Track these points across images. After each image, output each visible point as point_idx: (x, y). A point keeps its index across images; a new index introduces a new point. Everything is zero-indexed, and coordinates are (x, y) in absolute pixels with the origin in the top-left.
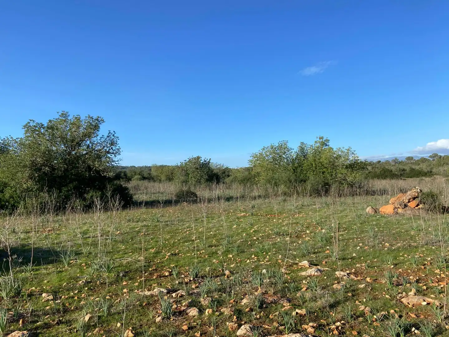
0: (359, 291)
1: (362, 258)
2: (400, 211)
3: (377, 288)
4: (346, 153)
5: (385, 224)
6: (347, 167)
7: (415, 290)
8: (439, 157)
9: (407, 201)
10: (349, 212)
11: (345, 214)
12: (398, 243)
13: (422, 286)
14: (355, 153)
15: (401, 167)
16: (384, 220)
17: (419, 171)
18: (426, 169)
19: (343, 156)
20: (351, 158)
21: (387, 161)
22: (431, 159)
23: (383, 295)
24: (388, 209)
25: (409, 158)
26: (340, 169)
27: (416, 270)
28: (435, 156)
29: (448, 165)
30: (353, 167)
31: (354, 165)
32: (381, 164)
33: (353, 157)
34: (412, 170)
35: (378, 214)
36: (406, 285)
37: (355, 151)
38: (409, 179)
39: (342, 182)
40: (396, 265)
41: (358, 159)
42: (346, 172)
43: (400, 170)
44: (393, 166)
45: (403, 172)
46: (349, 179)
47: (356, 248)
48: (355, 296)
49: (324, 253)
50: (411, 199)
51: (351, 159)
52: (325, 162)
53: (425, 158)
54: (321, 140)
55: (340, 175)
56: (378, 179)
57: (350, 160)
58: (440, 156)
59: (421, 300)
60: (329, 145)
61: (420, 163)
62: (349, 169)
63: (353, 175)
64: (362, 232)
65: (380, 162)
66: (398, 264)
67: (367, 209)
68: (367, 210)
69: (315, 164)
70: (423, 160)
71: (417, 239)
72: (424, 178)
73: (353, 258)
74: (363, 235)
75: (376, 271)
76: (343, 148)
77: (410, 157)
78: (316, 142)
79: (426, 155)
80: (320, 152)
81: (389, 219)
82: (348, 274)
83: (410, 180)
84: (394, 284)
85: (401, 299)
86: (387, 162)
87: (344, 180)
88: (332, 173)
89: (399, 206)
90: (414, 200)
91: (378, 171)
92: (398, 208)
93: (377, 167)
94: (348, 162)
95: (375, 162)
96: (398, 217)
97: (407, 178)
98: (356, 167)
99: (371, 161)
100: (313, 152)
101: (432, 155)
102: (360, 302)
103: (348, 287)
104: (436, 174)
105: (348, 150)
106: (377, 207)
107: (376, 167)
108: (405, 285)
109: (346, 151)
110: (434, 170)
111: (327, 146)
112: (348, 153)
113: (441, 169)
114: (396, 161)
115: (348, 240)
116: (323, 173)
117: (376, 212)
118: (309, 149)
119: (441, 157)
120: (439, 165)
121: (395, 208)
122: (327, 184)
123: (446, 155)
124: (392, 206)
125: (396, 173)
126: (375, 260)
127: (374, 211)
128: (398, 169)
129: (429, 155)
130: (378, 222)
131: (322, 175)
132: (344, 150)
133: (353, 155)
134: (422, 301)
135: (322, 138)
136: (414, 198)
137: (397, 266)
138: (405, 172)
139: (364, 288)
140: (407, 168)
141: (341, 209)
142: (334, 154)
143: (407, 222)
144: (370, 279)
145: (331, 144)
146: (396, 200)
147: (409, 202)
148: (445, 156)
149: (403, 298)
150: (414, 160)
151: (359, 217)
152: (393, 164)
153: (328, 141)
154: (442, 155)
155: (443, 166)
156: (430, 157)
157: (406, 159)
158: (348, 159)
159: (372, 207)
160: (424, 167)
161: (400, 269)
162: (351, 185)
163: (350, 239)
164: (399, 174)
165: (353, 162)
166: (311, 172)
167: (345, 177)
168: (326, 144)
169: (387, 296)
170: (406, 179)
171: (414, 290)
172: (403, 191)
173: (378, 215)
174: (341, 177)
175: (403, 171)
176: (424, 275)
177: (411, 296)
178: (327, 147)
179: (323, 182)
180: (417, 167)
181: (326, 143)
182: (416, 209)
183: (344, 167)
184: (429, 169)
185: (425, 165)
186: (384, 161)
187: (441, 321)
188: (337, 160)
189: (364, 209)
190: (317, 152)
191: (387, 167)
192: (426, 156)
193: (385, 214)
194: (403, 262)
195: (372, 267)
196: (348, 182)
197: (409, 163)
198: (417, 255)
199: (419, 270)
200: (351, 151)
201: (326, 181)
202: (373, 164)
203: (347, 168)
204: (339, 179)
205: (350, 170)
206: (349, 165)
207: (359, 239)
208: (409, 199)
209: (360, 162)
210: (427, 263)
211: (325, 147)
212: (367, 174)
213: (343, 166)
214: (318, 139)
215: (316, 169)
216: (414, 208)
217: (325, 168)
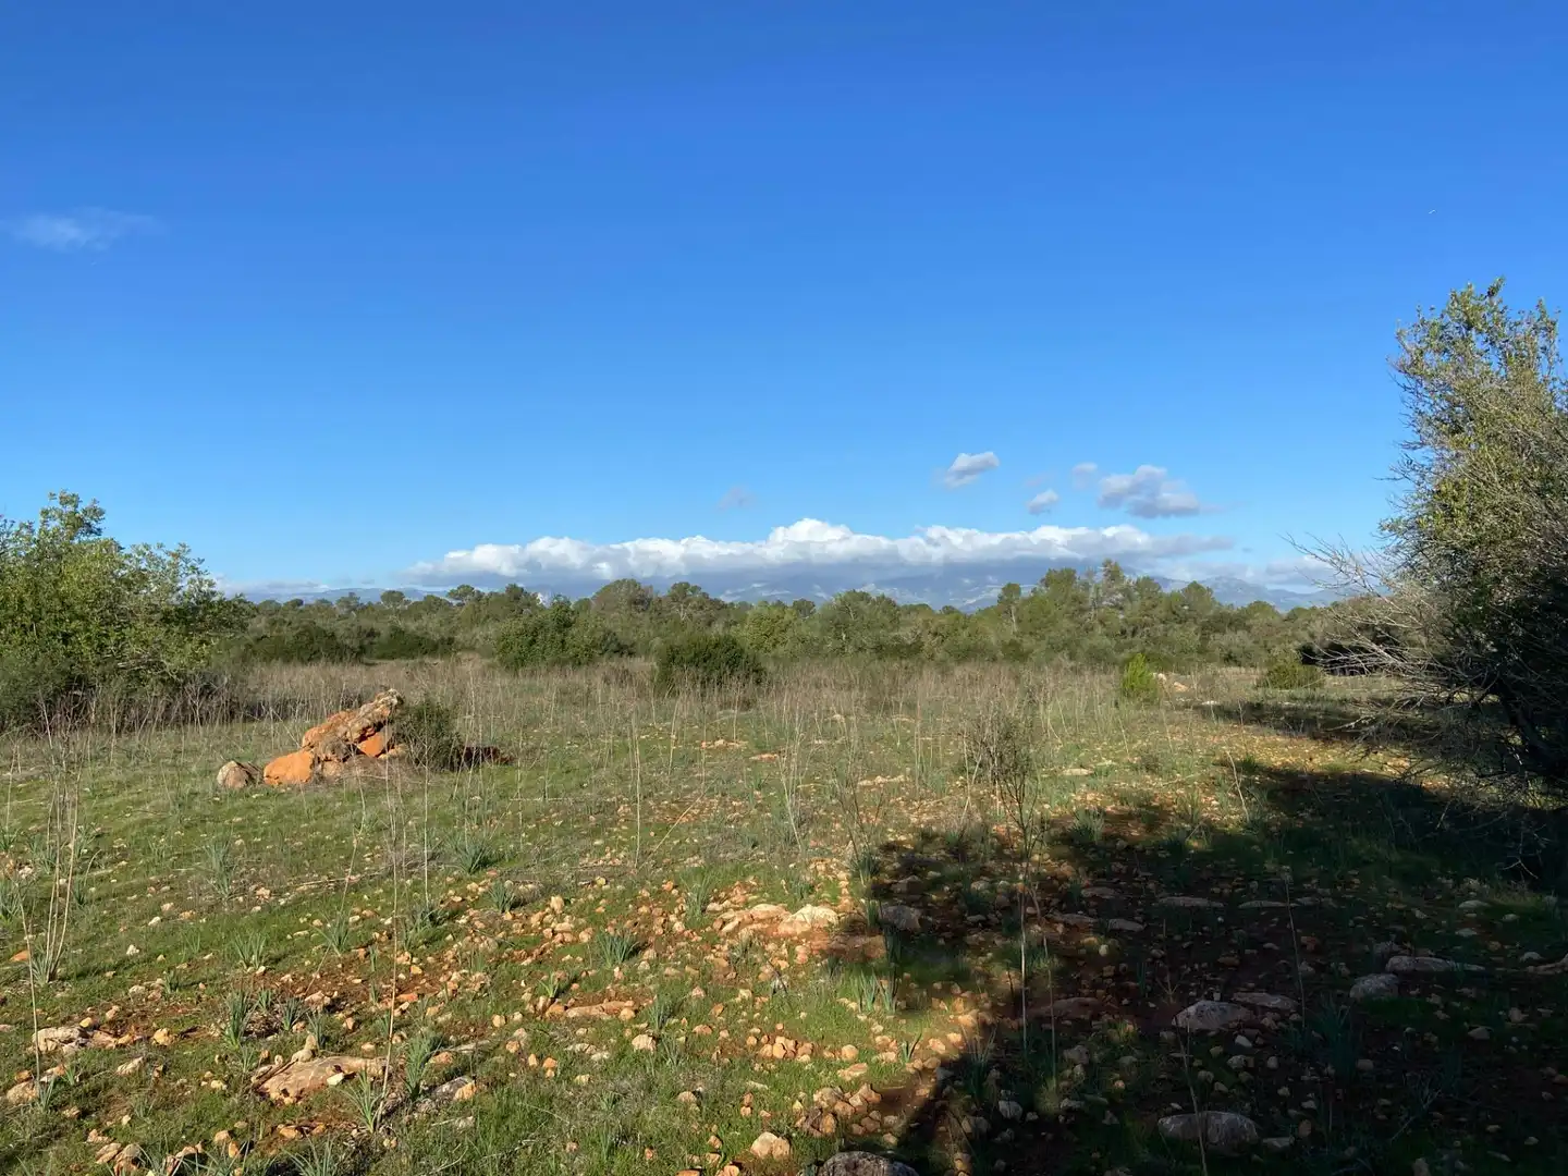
0: (111, 1092)
1: (161, 957)
2: (331, 770)
3: (183, 1062)
4: (167, 567)
5: (274, 820)
6: (166, 620)
7: (315, 1040)
8: (476, 596)
9: (356, 735)
10: (150, 788)
11: (136, 796)
12: (300, 881)
13: (342, 1021)
14: (201, 567)
15: (366, 623)
16: (273, 805)
17: (418, 638)
18: (438, 631)
19: (154, 577)
20: (185, 585)
21: (323, 601)
22: (455, 602)
23: (203, 1083)
24: (290, 768)
25: (393, 597)
26: (140, 625)
27: (340, 966)
28: (466, 594)
29: (497, 623)
30: (189, 617)
31: (195, 609)
32: (301, 611)
33: (192, 581)
34: (398, 633)
35: (258, 786)
36: (291, 1027)
37: (201, 561)
38: (385, 661)
39: (142, 674)
40: (277, 960)
41: (213, 589)
42: (161, 636)
43: (359, 634)
44: (341, 618)
45: (370, 639)
46: (168, 664)
47: (146, 924)
48: (92, 1112)
49: (7, 965)
50: (369, 727)
51: (186, 589)
52: (81, 593)
53: (438, 599)
54: (70, 508)
55: (135, 649)
56: (287, 661)
57: (180, 592)
58: (479, 592)
59: (329, 1069)
60: (99, 530)
61: (422, 611)
62: (173, 624)
63: (189, 646)
64: (187, 857)
65: (300, 603)
66: (285, 956)
67: (220, 773)
68: (220, 776)
69: (36, 603)
70: (432, 604)
71: (368, 859)
72: (427, 660)
73: (122, 965)
74: (183, 870)
75: (199, 998)
76: (160, 546)
77: (394, 592)
78: (45, 513)
79: (441, 589)
80: (59, 557)
81: (291, 801)
82: (84, 1033)
83: (388, 668)
84: (251, 1032)
85: (263, 1083)
86: (323, 605)
87: (149, 665)
88: (104, 640)
89: (329, 755)
90: (378, 730)
91: (288, 634)
92: (327, 760)
93: (287, 619)
94: (174, 599)
95: (282, 601)
96: (321, 791)
97: (379, 658)
98: (201, 620)
99: (268, 599)
100: (31, 553)
101: (456, 589)
102: (107, 1132)
103: (72, 1083)
104: (464, 649)
105: (176, 556)
106: (258, 763)
107: (285, 622)
108: (287, 1028)
109: (170, 558)
110: (459, 637)
111: (91, 532)
112: (175, 566)
113: (478, 632)
114: (351, 603)
115: (120, 895)
116: (66, 638)
117: (251, 778)
118: (11, 537)
119: (480, 595)
120: (475, 620)
121: (316, 762)
122: (81, 682)
123: (496, 591)
124: (309, 756)
125: (348, 642)
126: (207, 957)
127: (246, 776)
128: (354, 628)
129: (449, 589)
130: (252, 813)
131: (60, 645)
132: (160, 553)
133: (194, 576)
134: (331, 1072)
135: (71, 500)
136: (379, 727)
137: (280, 964)
138: (375, 640)
139: (137, 1073)
140: (383, 629)
141: (122, 778)
142: (122, 566)
143: (347, 805)
144: (168, 1034)
145: (110, 529)
146: (321, 736)
147: (363, 738)
148: (491, 594)
149: (271, 1077)
150: (407, 602)
151: (183, 803)
152: (343, 611)
153: (97, 513)
154: (485, 590)
155: (483, 624)
156: (452, 594)
157: (383, 597)
158: (173, 590)
159: (239, 764)
160: (432, 626)
161: (288, 972)
162: (175, 685)
163: (131, 890)
164: (355, 644)
165: (192, 600)
166: (14, 631)
167: (155, 654)
168: (89, 525)
169: (215, 1084)
170: (378, 662)
171: (311, 1041)
172: (351, 702)
173: (256, 791)
174: (139, 657)
175: (369, 635)
176: (360, 981)
177: (299, 1063)
178: (92, 538)
179: (63, 673)
180: (412, 626)
181: (87, 520)
182: (381, 761)
183: (157, 616)
184: (445, 632)
185: (436, 621)
186: (312, 602)
187: (371, 1129)
188: (130, 590)
189: (209, 772)
190: (50, 555)
191: (319, 622)
192: (441, 591)
193: (280, 783)
194: (302, 948)
195: (187, 987)
196: (164, 673)
197: (390, 612)
198: (353, 914)
199: (347, 966)
200: (187, 561)
201: (77, 672)
202: (277, 611)
203: (168, 621)
204: (131, 662)
205: (176, 629)
206: (178, 610)
207: (167, 888)
208: (365, 730)
209: (220, 602)
210: (378, 935)
211: (84, 538)
212: (249, 646)
213: (152, 613)
214: (56, 504)
215: (37, 619)
216: (377, 756)
217: (82, 618)
